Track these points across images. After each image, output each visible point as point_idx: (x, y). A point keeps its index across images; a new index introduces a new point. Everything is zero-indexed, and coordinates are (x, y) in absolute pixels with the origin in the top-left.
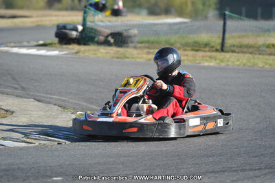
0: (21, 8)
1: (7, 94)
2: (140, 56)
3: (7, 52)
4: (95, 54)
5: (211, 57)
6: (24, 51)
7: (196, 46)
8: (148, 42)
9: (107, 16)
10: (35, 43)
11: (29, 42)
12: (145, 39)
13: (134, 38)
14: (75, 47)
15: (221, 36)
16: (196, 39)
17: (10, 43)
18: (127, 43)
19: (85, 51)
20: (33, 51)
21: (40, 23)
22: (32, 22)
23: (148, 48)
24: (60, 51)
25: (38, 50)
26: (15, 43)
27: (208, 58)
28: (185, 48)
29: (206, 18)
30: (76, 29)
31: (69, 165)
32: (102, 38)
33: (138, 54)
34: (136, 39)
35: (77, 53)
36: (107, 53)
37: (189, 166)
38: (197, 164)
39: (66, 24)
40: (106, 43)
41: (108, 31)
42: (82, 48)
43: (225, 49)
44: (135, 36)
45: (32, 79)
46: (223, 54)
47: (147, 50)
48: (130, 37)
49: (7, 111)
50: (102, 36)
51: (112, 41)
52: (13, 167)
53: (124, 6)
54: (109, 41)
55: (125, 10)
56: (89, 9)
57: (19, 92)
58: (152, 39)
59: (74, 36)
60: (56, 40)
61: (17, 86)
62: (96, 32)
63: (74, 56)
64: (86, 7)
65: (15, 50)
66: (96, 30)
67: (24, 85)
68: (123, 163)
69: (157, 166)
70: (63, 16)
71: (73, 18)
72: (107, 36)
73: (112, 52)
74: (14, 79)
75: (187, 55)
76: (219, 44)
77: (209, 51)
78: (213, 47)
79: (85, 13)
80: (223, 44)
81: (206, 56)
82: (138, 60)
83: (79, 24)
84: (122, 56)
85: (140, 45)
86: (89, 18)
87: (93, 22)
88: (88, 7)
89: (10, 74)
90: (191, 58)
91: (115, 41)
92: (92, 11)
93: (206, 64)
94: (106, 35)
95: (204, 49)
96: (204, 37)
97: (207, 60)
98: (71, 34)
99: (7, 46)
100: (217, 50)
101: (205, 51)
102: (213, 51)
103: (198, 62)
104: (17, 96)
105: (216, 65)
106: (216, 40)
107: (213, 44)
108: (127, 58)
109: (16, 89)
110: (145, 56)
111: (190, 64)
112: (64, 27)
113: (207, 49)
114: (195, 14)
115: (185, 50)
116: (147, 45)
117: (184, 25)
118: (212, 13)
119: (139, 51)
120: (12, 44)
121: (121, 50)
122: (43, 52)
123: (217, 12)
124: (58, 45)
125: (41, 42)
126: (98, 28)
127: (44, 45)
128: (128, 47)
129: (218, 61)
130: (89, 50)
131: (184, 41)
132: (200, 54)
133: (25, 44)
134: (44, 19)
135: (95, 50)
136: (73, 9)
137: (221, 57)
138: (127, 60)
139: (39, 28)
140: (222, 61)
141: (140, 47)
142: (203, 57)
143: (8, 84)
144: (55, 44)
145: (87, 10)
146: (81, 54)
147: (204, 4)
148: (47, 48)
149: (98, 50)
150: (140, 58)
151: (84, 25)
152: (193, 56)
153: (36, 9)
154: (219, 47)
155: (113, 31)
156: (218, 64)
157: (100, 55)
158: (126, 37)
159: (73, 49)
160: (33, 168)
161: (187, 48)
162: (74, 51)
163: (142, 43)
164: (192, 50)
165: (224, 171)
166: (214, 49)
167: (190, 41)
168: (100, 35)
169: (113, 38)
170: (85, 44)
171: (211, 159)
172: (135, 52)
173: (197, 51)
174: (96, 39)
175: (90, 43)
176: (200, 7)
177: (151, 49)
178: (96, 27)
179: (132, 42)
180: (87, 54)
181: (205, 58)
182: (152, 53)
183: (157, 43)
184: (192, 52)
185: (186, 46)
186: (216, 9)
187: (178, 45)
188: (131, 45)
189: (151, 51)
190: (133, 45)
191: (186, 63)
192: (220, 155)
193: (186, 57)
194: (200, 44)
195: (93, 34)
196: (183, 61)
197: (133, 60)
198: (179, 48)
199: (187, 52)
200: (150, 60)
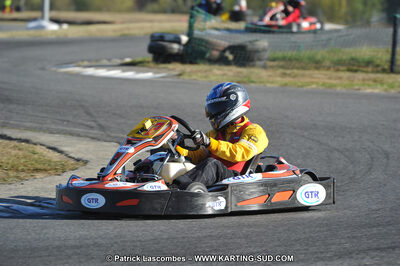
0: (99, 9)
1: (79, 135)
2: (271, 79)
3: (77, 75)
4: (206, 77)
5: (375, 81)
6: (102, 72)
7: (353, 65)
8: (284, 59)
9: (223, 22)
10: (119, 61)
11: (109, 60)
12: (279, 54)
13: (262, 54)
14: (177, 67)
15: (390, 50)
16: (353, 55)
17: (83, 61)
18: (252, 60)
19: (192, 72)
20: (116, 73)
21: (126, 32)
22: (115, 31)
23: (282, 67)
24: (155, 73)
25: (124, 71)
26: (89, 61)
27: (371, 83)
28: (337, 67)
29: (368, 23)
30: (178, 41)
31: (168, 239)
32: (216, 54)
33: (270, 76)
34: (267, 55)
35: (180, 75)
36: (224, 75)
37: (343, 241)
38: (354, 237)
39: (164, 33)
40: (222, 60)
41: (225, 44)
42: (188, 68)
43: (396, 68)
44: (264, 50)
45: (114, 114)
46: (393, 76)
47: (281, 71)
48: (257, 51)
49: (78, 160)
50: (217, 50)
51: (231, 57)
52: (87, 242)
53: (249, 6)
54: (227, 58)
55: (250, 12)
56: (198, 11)
57: (95, 132)
58: (289, 54)
59: (176, 51)
60: (149, 57)
61: (93, 124)
62: (208, 45)
63: (176, 80)
64: (192, 8)
65: (90, 71)
66: (207, 42)
67: (102, 122)
68: (246, 237)
69: (296, 240)
70: (160, 21)
71: (175, 25)
72: (224, 51)
73: (231, 74)
74: (88, 114)
75: (340, 78)
76: (386, 61)
77: (373, 72)
78: (378, 66)
79: (192, 17)
80: (393, 61)
81: (369, 79)
82: (269, 85)
83: (183, 34)
84: (245, 80)
85: (272, 63)
86: (198, 25)
87: (203, 30)
88: (197, 8)
89: (82, 106)
90: (346, 82)
91: (235, 57)
92: (201, 15)
93: (369, 91)
94: (221, 49)
95: (365, 69)
96: (365, 52)
97: (369, 86)
98: (172, 48)
99: (79, 66)
100: (384, 71)
101: (367, 72)
102: (378, 72)
103: (357, 87)
104: (93, 138)
105: (383, 93)
106: (382, 55)
107: (378, 62)
108: (253, 82)
109: (92, 128)
110: (279, 79)
111: (344, 90)
112: (161, 38)
113: (370, 69)
114: (353, 19)
115: (338, 70)
116: (282, 63)
117: (335, 35)
118: (376, 17)
119: (270, 72)
120: (86, 63)
121: (244, 71)
122: (130, 74)
123: (384, 15)
124: (152, 65)
125: (128, 60)
126: (211, 39)
127: (132, 64)
128: (253, 66)
129: (385, 87)
130: (197, 72)
131: (336, 58)
132: (360, 76)
133: (105, 62)
134: (132, 25)
135: (206, 71)
136: (174, 11)
137: (390, 81)
138: (253, 85)
139: (125, 39)
140: (392, 86)
141: (272, 67)
142: (364, 80)
143: (80, 121)
144: (148, 62)
145: (195, 12)
146: (186, 77)
147: (365, 4)
148: (136, 68)
149: (211, 70)
150: (272, 83)
151: (190, 34)
152: (349, 78)
153: (120, 11)
154: (386, 67)
155: (231, 44)
156: (386, 90)
157: (213, 78)
158: (250, 52)
159: (173, 70)
160: (116, 243)
161: (342, 68)
162: (177, 73)
163: (274, 60)
164: (349, 70)
165: (394, 248)
166: (379, 69)
167: (344, 57)
168: (213, 49)
169: (232, 53)
170: (191, 63)
171: (375, 231)
172: (264, 73)
173: (356, 71)
174: (208, 55)
175: (198, 61)
176: (359, 6)
177: (288, 68)
178: (207, 38)
179: (260, 60)
180: (194, 77)
181: (367, 82)
182: (290, 75)
183: (297, 60)
184: (348, 74)
185: (338, 65)
186: (383, 10)
187: (327, 63)
188: (258, 63)
189: (288, 72)
190: (262, 63)
191: (339, 89)
192: (388, 224)
193: (338, 82)
194: (359, 62)
195: (203, 48)
196: (335, 86)
197: (262, 85)
198: (329, 68)
199: (341, 74)
200: (286, 85)
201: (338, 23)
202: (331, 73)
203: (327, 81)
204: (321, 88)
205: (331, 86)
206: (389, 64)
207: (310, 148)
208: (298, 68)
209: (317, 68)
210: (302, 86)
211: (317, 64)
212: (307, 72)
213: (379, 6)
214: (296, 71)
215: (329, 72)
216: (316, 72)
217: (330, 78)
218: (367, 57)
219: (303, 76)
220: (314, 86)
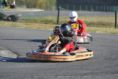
2: (22, 26)
4: (3, 25)
7: (47, 22)
8: (26, 20)
9: (8, 8)
12: (25, 18)
13: (20, 18)
15: (57, 17)
16: (46, 19)
18: (17, 20)
23: (26, 22)
32: (6, 18)
34: (21, 18)
36: (8, 24)
37: (42, 74)
38: (45, 73)
41: (9, 15)
43: (59, 23)
44: (20, 17)
46: (58, 25)
47: (25, 23)
48: (18, 17)
50: (6, 17)
53: (16, 4)
54: (9, 19)
55: (16, 6)
58: (27, 18)
68: (13, 72)
69: (28, 74)
72: (8, 17)
73: (10, 24)
75: (43, 26)
76: (56, 21)
77: (52, 24)
78: (53, 22)
80: (58, 21)
81: (51, 26)
82: (21, 27)
84: (14, 26)
85: (22, 21)
87: (2, 11)
90: (44, 27)
91: (11, 19)
92: (2, 6)
93: (51, 30)
94: (8, 16)
95: (50, 23)
96: (50, 18)
97: (51, 28)
100: (55, 24)
101: (50, 24)
102: (53, 24)
103: (47, 28)
106: (55, 19)
107: (53, 21)
108: (17, 26)
110: (24, 26)
111: (44, 29)
113: (51, 23)
114: (47, 8)
115: (42, 23)
116: (25, 21)
117: (41, 13)
118: (54, 7)
119: (22, 24)
121: (14, 23)
123: (56, 7)
126: (4, 14)
128: (17, 22)
131: (41, 20)
132: (48, 25)
135: (3, 23)
138: (17, 27)
141: (22, 22)
142: (49, 26)
147: (50, 4)
149: (4, 23)
150: (22, 27)
152: (45, 26)
154: (56, 22)
155: (10, 15)
157: (5, 25)
158: (16, 18)
161: (43, 23)
163: (23, 20)
164: (45, 23)
167: (44, 19)
168: (5, 16)
169: (10, 18)
171: (51, 71)
172: (20, 24)
173: (47, 24)
174: (3, 18)
175: (1, 20)
176: (49, 4)
177: (27, 23)
179: (19, 20)
181: (50, 27)
182: (28, 24)
183: (30, 20)
184: (45, 24)
185: (42, 22)
186: (56, 5)
187: (39, 21)
188: (18, 21)
189: (27, 24)
190: (19, 21)
191: (42, 29)
192: (55, 69)
193: (42, 27)
194: (48, 21)
195: (2, 16)
196: (41, 28)
197: (19, 27)
198: (39, 23)
199: (43, 24)
200: (26, 27)
201: (42, 9)
202: (40, 24)
203: (38, 26)
204: (37, 29)
205: (40, 28)
206: (57, 22)
207: (33, 46)
208: (30, 23)
209: (36, 23)
210: (31, 28)
211: (36, 21)
212: (33, 24)
213: (54, 4)
214: (29, 23)
215: (39, 24)
216: (35, 24)
217: (39, 26)
218: (50, 20)
219: (32, 25)
220: (35, 28)
